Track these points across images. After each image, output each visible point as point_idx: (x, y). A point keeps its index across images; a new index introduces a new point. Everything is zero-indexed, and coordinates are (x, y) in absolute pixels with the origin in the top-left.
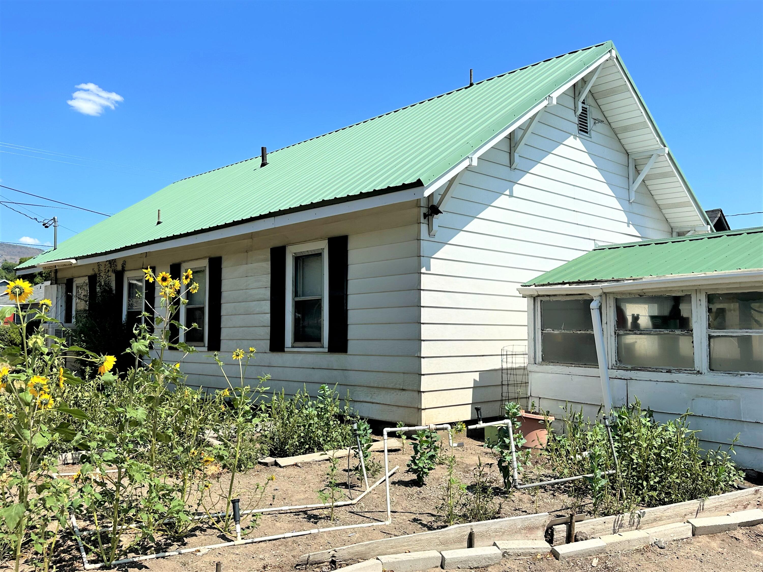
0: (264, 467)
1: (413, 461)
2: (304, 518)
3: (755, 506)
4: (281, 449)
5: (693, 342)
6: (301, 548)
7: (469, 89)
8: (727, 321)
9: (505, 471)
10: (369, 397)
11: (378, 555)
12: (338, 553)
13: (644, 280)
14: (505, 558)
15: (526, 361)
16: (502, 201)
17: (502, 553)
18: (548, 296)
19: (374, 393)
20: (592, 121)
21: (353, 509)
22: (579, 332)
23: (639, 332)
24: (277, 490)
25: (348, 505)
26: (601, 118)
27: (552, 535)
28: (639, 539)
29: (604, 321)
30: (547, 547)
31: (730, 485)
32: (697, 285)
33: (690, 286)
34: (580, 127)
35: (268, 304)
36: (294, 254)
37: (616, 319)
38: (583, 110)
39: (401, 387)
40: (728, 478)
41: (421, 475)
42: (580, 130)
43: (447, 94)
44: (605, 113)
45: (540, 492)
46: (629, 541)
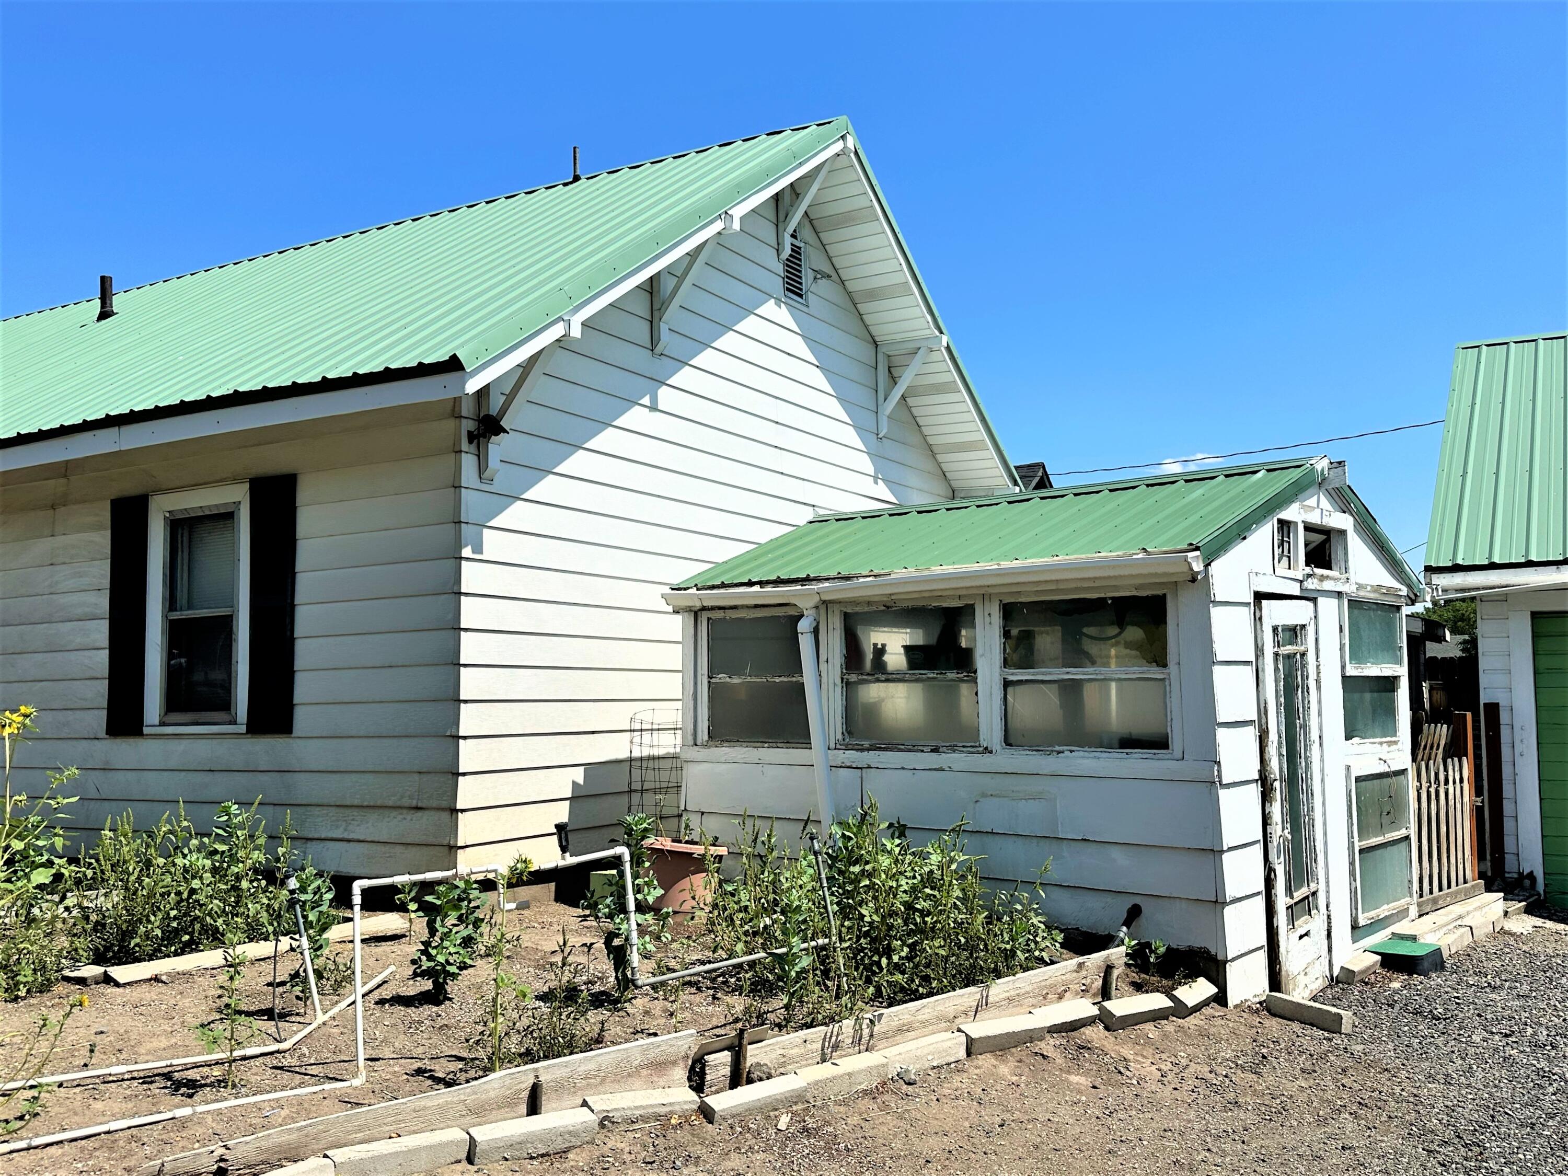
0: (78, 987)
1: (425, 952)
2: (163, 1088)
3: (1077, 994)
4: (121, 947)
5: (976, 694)
6: (148, 1150)
7: (571, 186)
8: (1036, 653)
9: (619, 956)
10: (341, 829)
11: (327, 1149)
12: (233, 1152)
13: (893, 576)
14: (605, 1131)
15: (679, 741)
16: (635, 417)
17: (598, 1121)
18: (720, 608)
19: (353, 820)
20: (811, 275)
21: (283, 1060)
22: (777, 680)
23: (883, 677)
24: (102, 1032)
25: (272, 1053)
26: (828, 269)
27: (702, 1074)
28: (869, 1070)
29: (823, 657)
30: (690, 1099)
31: (1036, 958)
32: (985, 586)
33: (972, 587)
34: (788, 283)
35: (104, 626)
36: (168, 515)
37: (845, 652)
38: (792, 250)
39: (414, 803)
40: (1033, 945)
41: (441, 980)
42: (788, 289)
43: (526, 193)
44: (834, 260)
45: (686, 996)
46: (850, 1075)
